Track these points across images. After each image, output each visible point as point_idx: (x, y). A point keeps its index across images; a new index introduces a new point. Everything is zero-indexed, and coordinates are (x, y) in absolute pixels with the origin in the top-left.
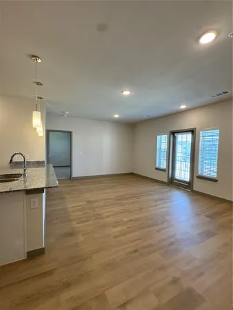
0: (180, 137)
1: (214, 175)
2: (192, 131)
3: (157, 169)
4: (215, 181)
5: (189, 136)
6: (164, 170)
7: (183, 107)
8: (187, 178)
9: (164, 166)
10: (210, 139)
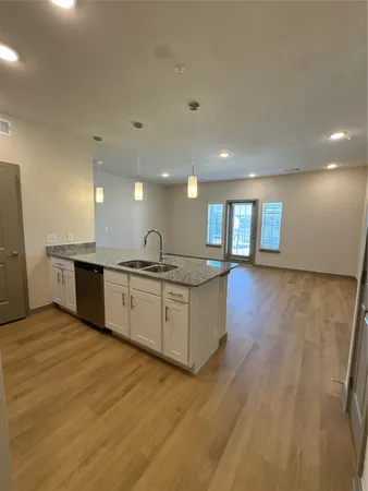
0: (237, 208)
1: (275, 247)
2: (254, 203)
3: (207, 246)
4: (277, 252)
5: (250, 207)
6: (219, 247)
7: (252, 175)
8: (246, 252)
9: (218, 242)
10: (272, 212)
